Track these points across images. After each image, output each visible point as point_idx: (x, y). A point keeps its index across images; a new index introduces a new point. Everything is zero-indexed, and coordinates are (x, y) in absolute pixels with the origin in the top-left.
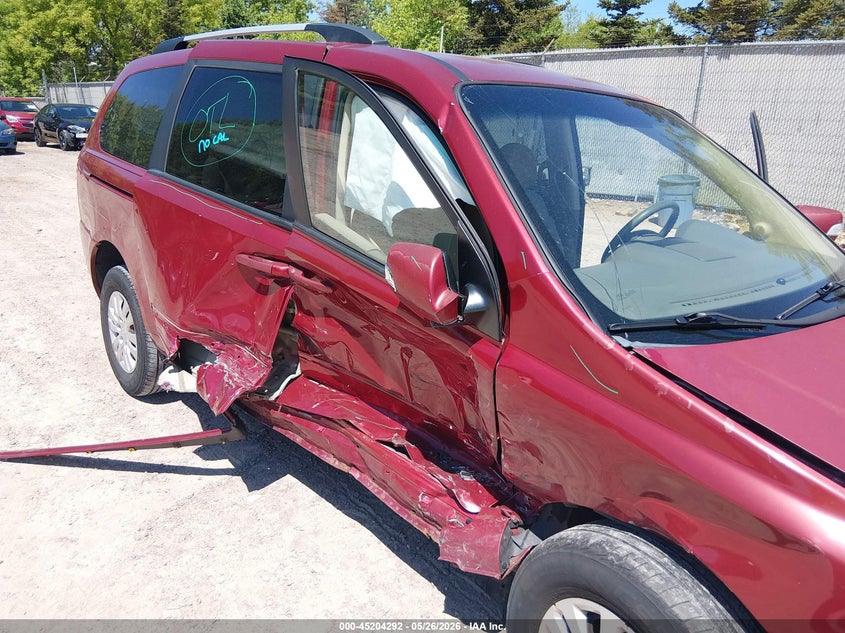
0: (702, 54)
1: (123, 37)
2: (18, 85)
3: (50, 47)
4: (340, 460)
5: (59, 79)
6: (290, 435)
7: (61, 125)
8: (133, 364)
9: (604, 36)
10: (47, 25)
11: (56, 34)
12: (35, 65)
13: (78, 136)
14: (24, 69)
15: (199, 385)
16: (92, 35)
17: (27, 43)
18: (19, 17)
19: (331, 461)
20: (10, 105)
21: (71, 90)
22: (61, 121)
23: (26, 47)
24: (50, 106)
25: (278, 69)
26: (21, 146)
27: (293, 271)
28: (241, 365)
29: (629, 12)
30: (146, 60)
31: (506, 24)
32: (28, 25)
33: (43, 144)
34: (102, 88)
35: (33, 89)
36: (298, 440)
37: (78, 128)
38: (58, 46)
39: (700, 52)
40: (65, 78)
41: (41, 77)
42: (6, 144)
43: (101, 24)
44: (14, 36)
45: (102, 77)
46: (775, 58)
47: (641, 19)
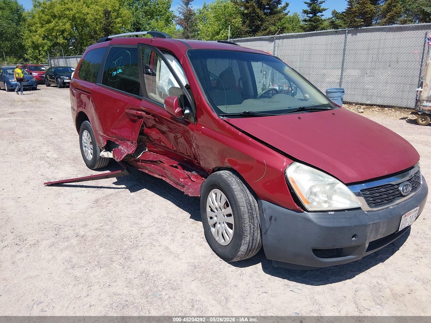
0: (345, 33)
1: (85, 34)
2: (36, 58)
3: (51, 40)
4: (159, 175)
5: (55, 55)
6: (144, 171)
7: (57, 76)
8: (91, 156)
9: (305, 26)
10: (50, 30)
11: (54, 34)
12: (44, 49)
13: (65, 81)
14: (39, 51)
15: (114, 156)
16: (70, 34)
17: (41, 39)
18: (37, 27)
19: (156, 176)
20: (33, 68)
21: (61, 60)
22: (57, 74)
23: (40, 41)
24: (51, 68)
25: (136, 47)
26: (39, 87)
27: (143, 113)
28: (127, 147)
29: (317, 15)
30: (96, 45)
31: (259, 23)
32: (41, 31)
33: (49, 85)
34: (75, 59)
35: (43, 60)
36: (147, 172)
37: (65, 77)
38: (55, 40)
39: (344, 32)
40: (58, 54)
41: (47, 55)
42: (33, 85)
43: (74, 28)
44: (35, 36)
45: (75, 54)
46: (378, 34)
47: (323, 18)
